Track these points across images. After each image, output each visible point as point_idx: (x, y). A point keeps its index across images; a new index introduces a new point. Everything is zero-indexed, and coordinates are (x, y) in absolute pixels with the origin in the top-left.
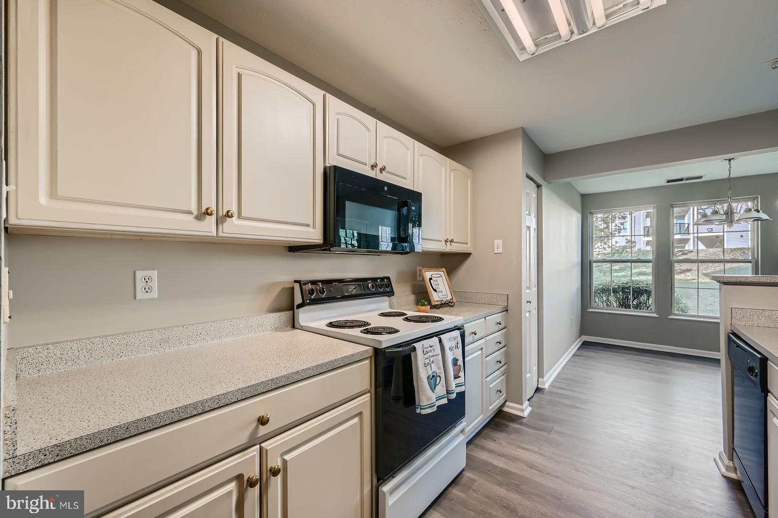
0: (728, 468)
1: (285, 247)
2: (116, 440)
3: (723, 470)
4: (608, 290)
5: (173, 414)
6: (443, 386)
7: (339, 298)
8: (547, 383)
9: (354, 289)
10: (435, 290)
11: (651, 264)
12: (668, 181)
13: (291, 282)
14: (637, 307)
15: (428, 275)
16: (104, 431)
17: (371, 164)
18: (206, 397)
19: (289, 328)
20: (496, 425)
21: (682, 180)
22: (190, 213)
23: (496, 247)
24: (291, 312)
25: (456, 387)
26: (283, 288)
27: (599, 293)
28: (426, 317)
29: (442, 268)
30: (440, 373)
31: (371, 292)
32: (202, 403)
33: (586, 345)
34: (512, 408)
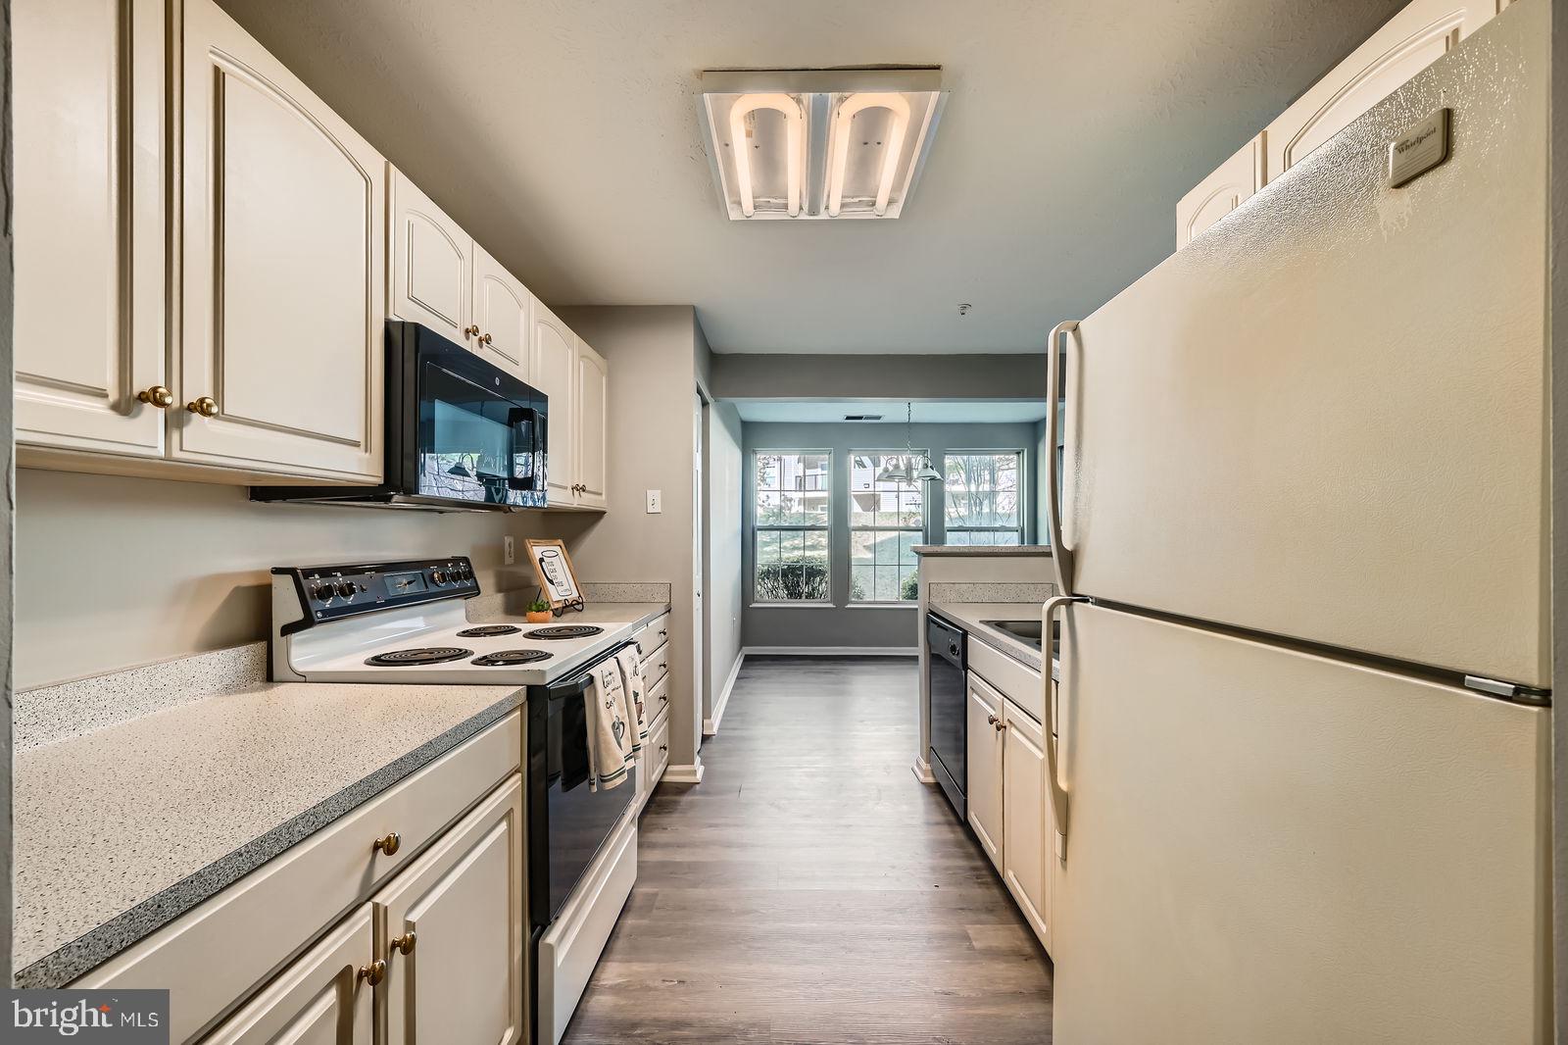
0: (925, 773)
1: (239, 487)
2: (138, 937)
3: (921, 777)
4: (776, 573)
5: (240, 859)
6: (628, 739)
7: (382, 605)
8: (714, 726)
9: (409, 583)
10: (551, 582)
11: (826, 533)
12: (848, 418)
13: (267, 571)
14: (810, 596)
15: (537, 551)
16: (115, 922)
17: (466, 327)
18: (291, 816)
19: (258, 684)
20: (659, 806)
21: (860, 418)
22: (102, 394)
23: (650, 502)
24: (263, 645)
25: (642, 738)
26: (237, 589)
27: (763, 579)
28: (571, 629)
29: (556, 538)
30: (623, 718)
31: (440, 590)
32: (289, 826)
33: (749, 660)
34: (678, 775)
